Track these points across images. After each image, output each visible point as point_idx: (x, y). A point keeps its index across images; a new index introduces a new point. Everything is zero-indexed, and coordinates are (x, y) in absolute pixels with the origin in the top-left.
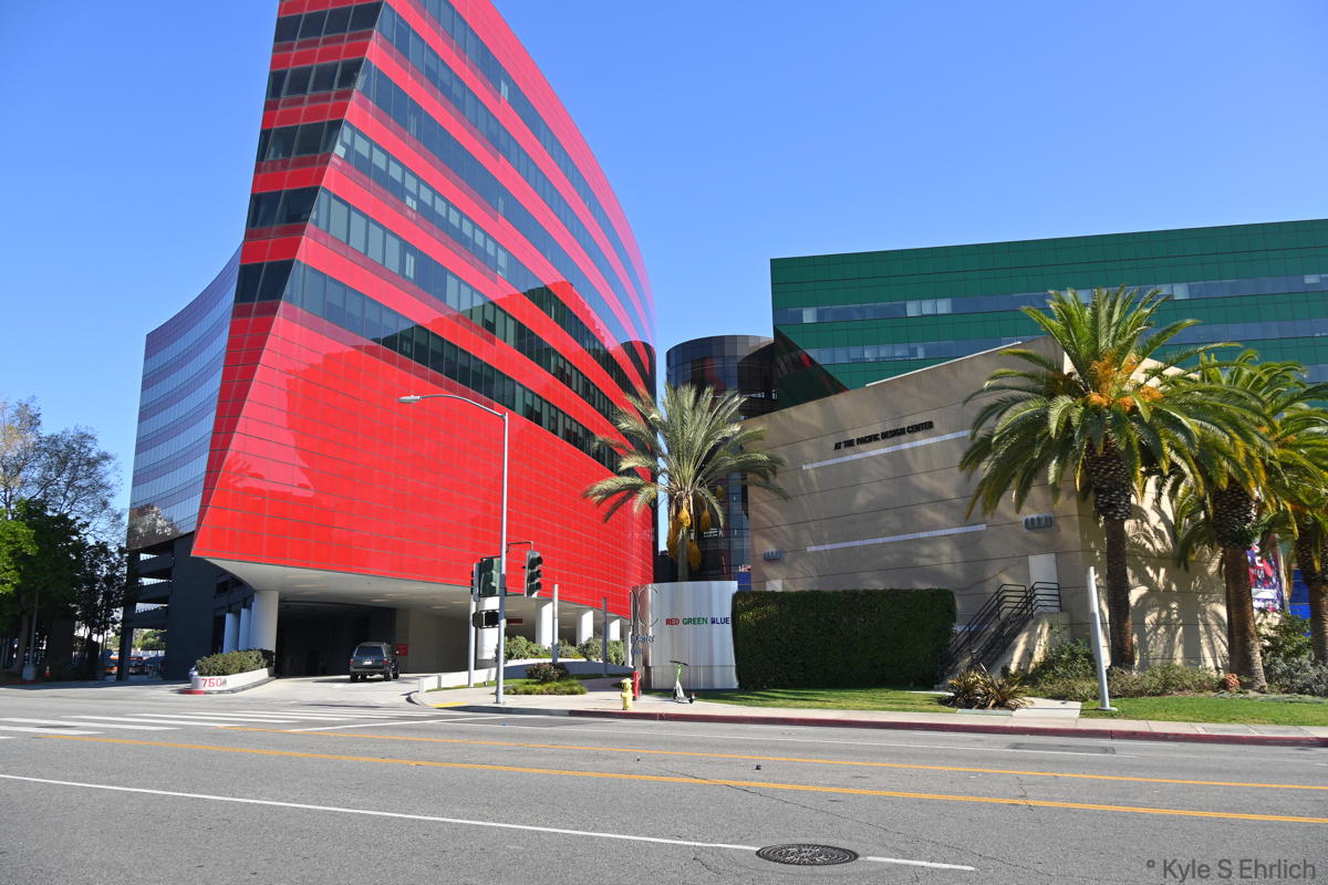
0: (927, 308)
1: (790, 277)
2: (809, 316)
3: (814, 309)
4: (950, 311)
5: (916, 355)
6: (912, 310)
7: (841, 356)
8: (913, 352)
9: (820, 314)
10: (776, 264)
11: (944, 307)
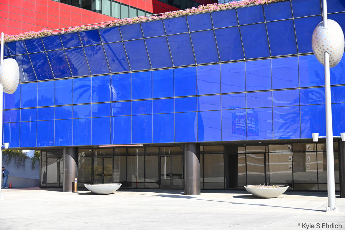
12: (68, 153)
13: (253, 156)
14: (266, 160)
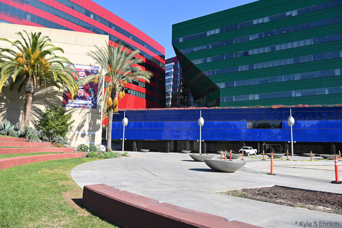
0: (213, 32)
1: (178, 29)
2: (181, 40)
3: (182, 38)
4: (219, 32)
5: (209, 48)
6: (208, 34)
7: (188, 51)
8: (208, 47)
9: (184, 39)
10: (174, 26)
11: (217, 31)
12: (134, 141)
13: (182, 144)
14: (185, 145)
